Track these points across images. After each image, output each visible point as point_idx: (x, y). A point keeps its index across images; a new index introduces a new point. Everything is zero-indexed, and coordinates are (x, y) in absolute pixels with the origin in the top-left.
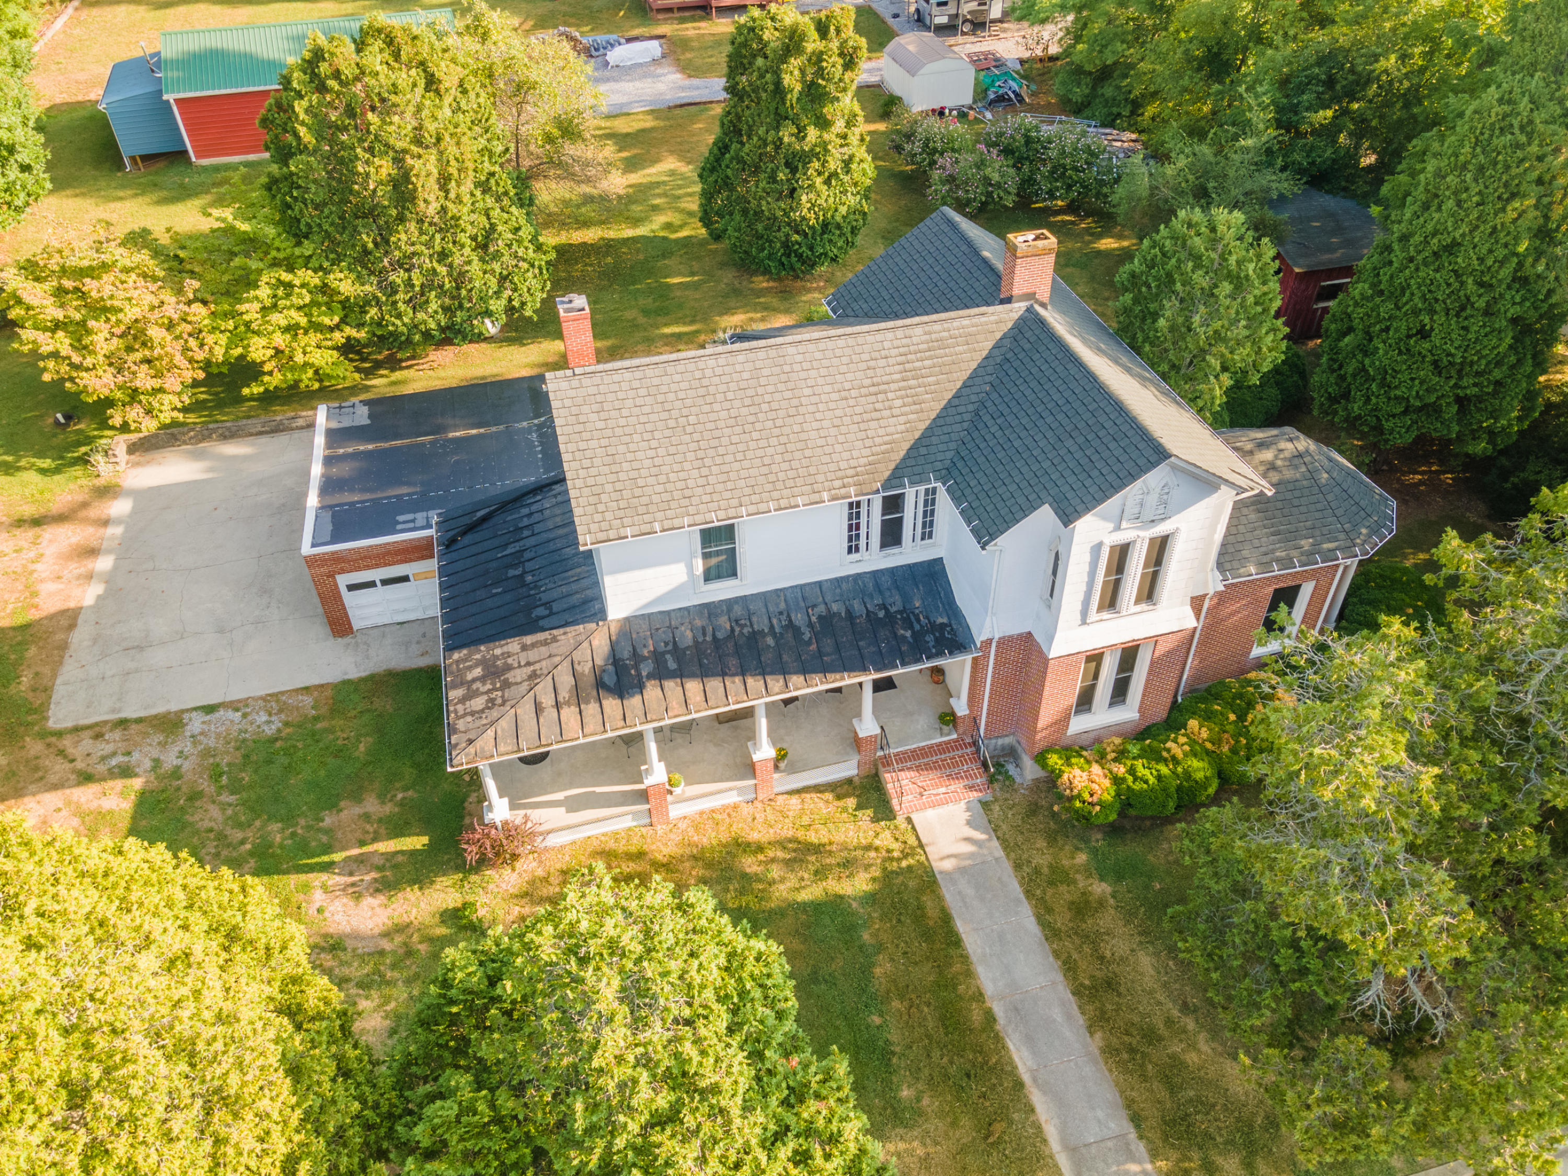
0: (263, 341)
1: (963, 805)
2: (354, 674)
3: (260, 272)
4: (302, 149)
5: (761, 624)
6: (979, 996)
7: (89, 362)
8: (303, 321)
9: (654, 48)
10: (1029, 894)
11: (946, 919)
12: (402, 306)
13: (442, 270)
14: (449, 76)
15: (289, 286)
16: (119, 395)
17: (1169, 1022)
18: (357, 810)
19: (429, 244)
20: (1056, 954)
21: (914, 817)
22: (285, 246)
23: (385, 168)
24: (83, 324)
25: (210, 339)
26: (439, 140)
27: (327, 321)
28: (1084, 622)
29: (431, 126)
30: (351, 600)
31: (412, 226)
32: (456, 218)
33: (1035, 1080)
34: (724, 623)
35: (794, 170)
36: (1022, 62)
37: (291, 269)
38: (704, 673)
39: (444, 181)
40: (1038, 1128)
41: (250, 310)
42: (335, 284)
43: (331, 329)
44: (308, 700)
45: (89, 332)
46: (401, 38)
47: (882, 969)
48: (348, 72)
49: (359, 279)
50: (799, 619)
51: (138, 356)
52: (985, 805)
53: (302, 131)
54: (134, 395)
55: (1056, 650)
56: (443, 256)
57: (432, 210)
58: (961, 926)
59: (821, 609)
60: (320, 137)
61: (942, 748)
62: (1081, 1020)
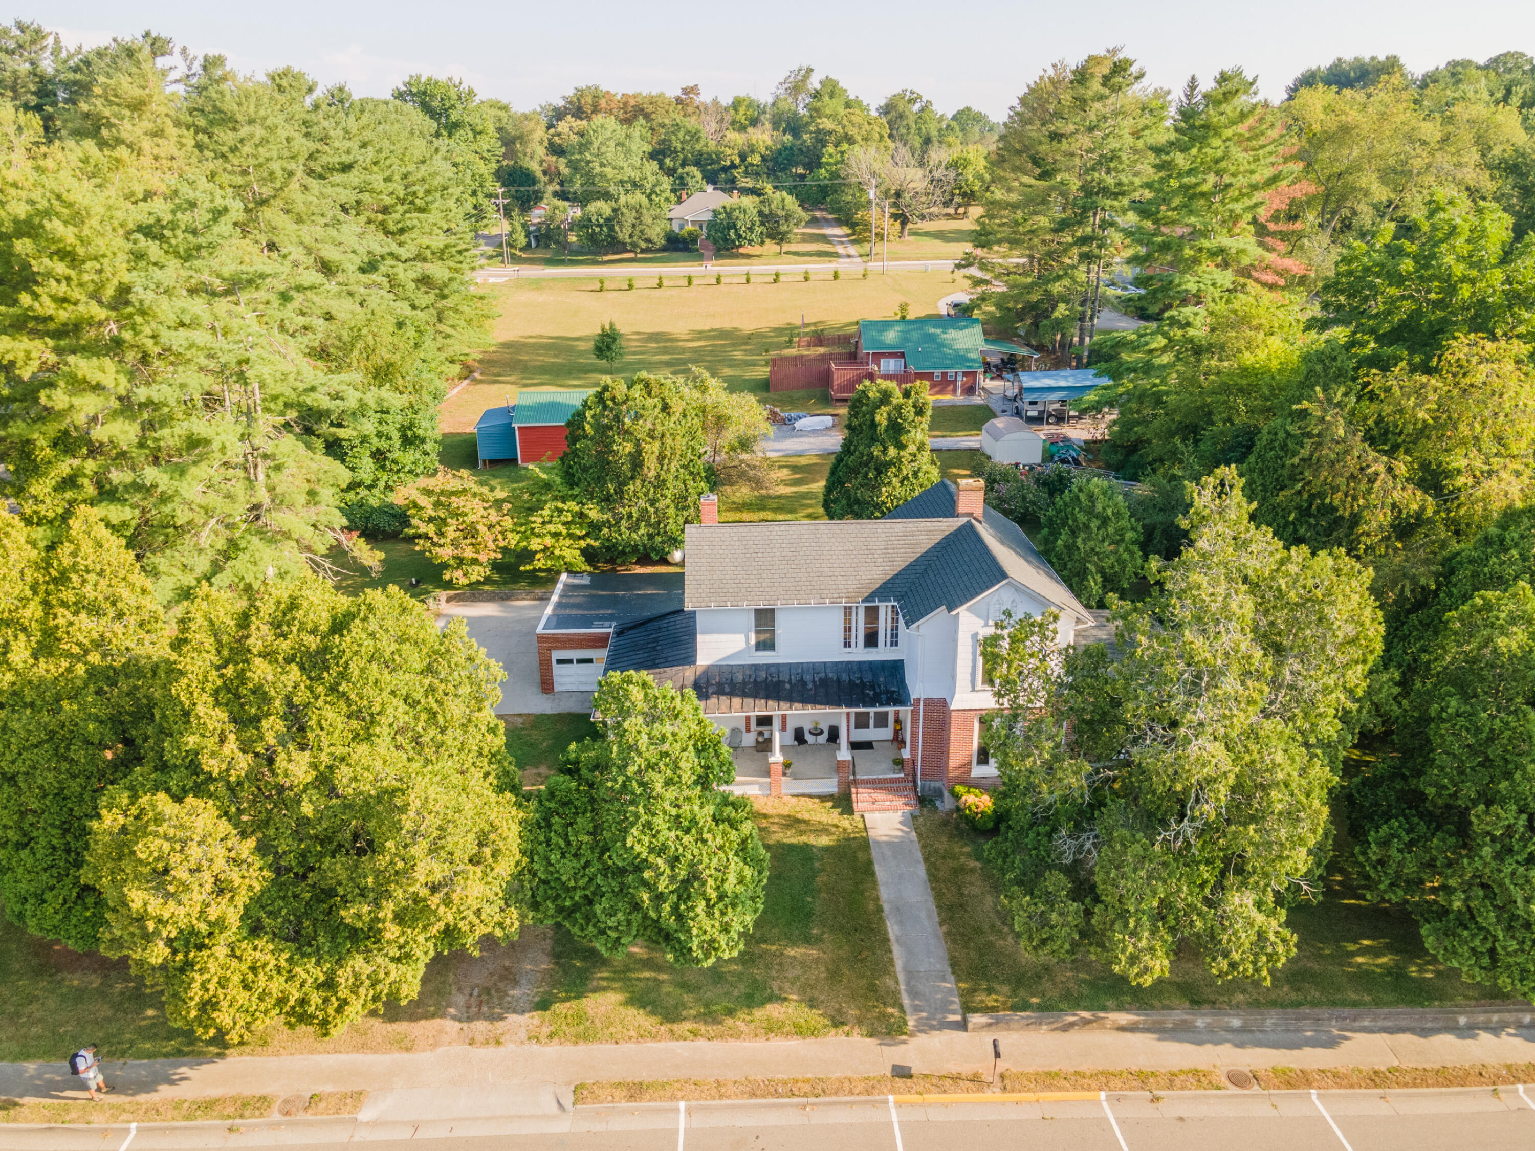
0: (539, 540)
1: (900, 813)
2: (549, 711)
3: (546, 502)
4: (585, 437)
5: (784, 677)
6: (877, 899)
7: (442, 541)
8: (564, 532)
9: (828, 421)
10: (926, 860)
11: (870, 863)
12: (623, 529)
13: (652, 510)
14: (677, 407)
15: (560, 511)
16: (452, 562)
17: (993, 926)
18: (534, 771)
19: (646, 495)
20: (933, 889)
21: (866, 815)
22: (565, 490)
23: (629, 447)
24: (444, 520)
25: (510, 535)
26: (663, 436)
27: (578, 533)
28: (973, 690)
29: (660, 429)
30: (557, 669)
31: (638, 482)
32: (664, 481)
33: (897, 940)
34: (763, 675)
35: (879, 473)
36: (1086, 442)
37: (564, 502)
38: (744, 695)
39: (661, 458)
40: (891, 960)
41: (537, 519)
42: (586, 512)
43: (580, 538)
44: (520, 720)
45: (446, 525)
46: (653, 384)
47: (820, 879)
48: (619, 397)
49: (602, 510)
50: (808, 678)
51: (469, 541)
52: (914, 817)
53: (587, 427)
54: (460, 561)
55: (955, 704)
56: (653, 502)
57: (652, 474)
58: (877, 868)
59: (822, 675)
60: (596, 431)
61: (892, 781)
62: (937, 919)
